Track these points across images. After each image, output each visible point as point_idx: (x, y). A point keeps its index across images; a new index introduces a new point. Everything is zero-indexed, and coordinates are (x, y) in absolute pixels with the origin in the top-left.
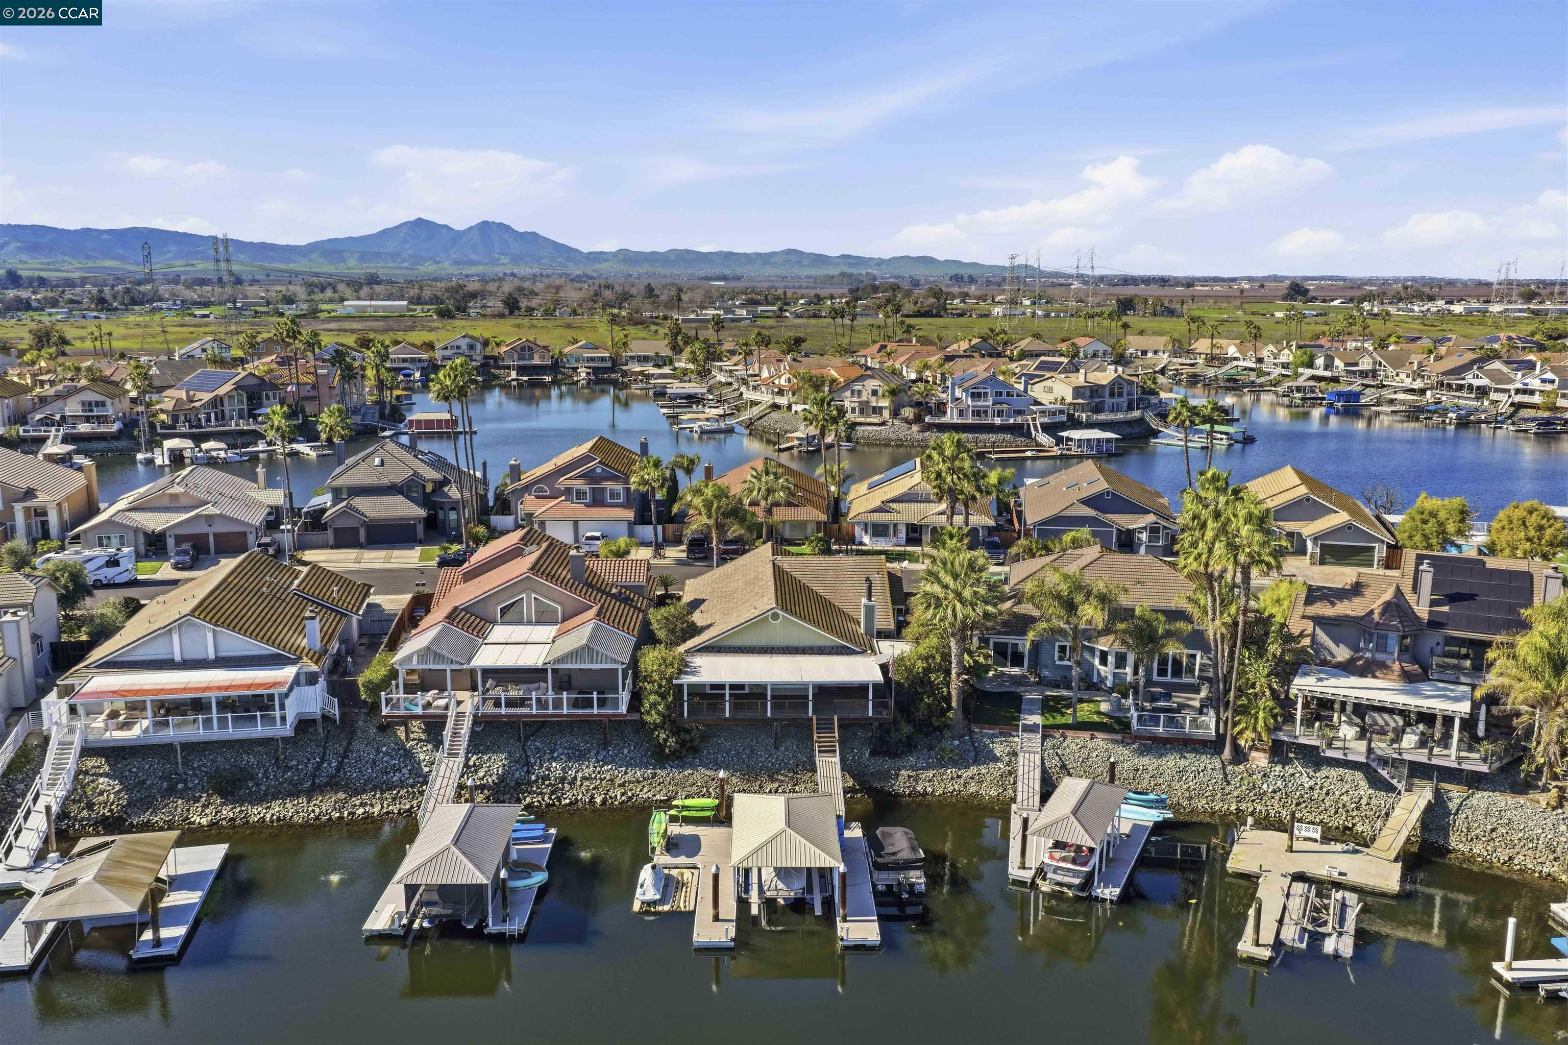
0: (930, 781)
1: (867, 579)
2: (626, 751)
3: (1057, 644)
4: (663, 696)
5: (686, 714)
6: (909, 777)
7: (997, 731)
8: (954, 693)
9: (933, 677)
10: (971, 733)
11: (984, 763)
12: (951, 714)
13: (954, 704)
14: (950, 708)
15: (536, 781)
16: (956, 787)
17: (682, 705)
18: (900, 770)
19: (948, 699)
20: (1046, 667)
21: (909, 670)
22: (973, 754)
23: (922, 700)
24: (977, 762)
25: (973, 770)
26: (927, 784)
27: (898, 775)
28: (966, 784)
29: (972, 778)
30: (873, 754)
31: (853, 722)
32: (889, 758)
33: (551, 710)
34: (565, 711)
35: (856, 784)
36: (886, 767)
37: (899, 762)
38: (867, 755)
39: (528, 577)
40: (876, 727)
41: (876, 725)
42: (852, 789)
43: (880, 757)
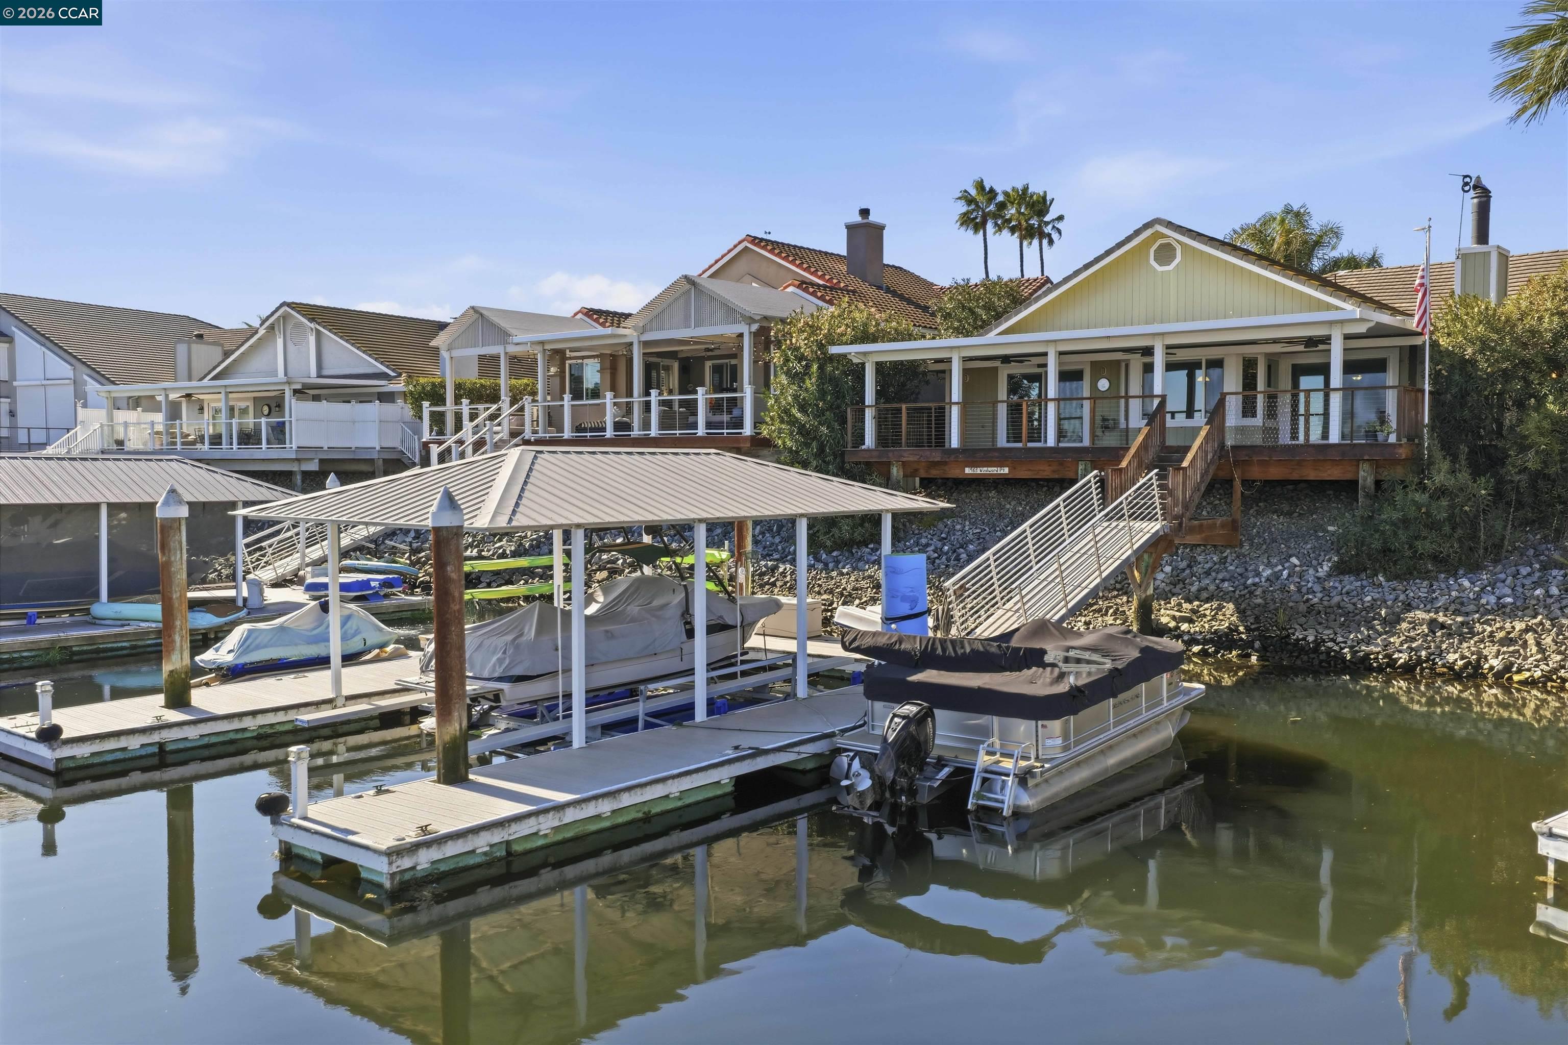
5: (870, 440)
17: (858, 417)
30: (1340, 569)
31: (1295, 476)
32: (1388, 581)
33: (636, 433)
34: (654, 432)
35: (1241, 629)
36: (1369, 598)
37: (1420, 589)
38: (1326, 567)
39: (746, 248)
40: (1364, 488)
41: (1365, 480)
42: (1220, 637)
43: (1363, 576)
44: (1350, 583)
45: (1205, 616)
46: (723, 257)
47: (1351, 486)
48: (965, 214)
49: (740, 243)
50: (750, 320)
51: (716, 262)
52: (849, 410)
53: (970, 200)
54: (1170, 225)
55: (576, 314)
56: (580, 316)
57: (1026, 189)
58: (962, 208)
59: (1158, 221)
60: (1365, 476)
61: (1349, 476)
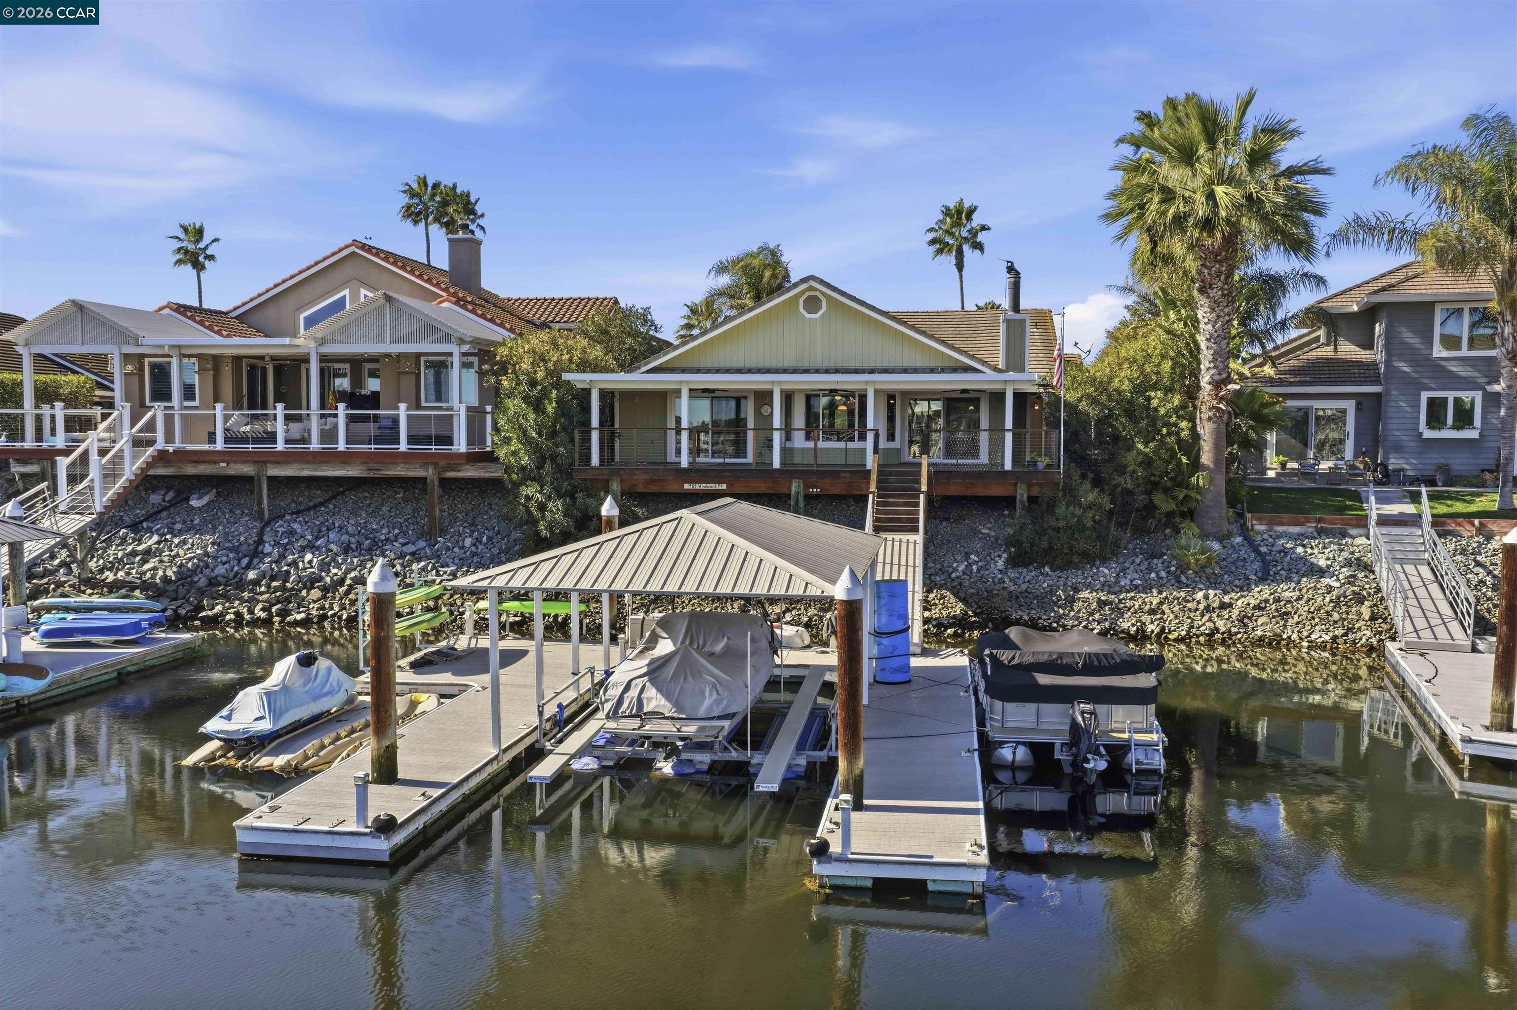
0: (1152, 612)
1: (1011, 269)
2: (468, 542)
3: (1425, 396)
4: (537, 405)
5: (595, 460)
6: (1102, 604)
7: (1310, 528)
8: (1206, 430)
9: (1156, 397)
10: (1245, 531)
11: (1288, 579)
12: (1200, 479)
13: (1206, 458)
14: (1196, 465)
15: (257, 582)
16: (1220, 624)
17: (586, 438)
18: (1077, 590)
19: (1192, 446)
20: (1398, 448)
21: (1102, 386)
22: (1257, 565)
23: (1130, 447)
24: (1264, 578)
25: (1261, 593)
26: (1146, 618)
27: (1071, 601)
28: (1243, 619)
29: (1258, 607)
30: (1014, 562)
31: (969, 492)
32: (1052, 570)
33: (315, 445)
34: (342, 446)
35: (970, 613)
36: (1045, 585)
37: (1075, 577)
38: (1000, 563)
39: (353, 253)
40: (1021, 502)
41: (1022, 496)
42: (960, 620)
43: (1031, 568)
44: (1029, 574)
45: (935, 604)
46: (325, 259)
47: (1009, 501)
48: (408, 207)
49: (347, 247)
50: (461, 341)
51: (316, 263)
52: (576, 432)
53: (412, 193)
54: (822, 282)
55: (161, 309)
56: (166, 311)
57: (455, 187)
58: (405, 200)
59: (812, 278)
60: (1022, 493)
61: (1009, 493)
